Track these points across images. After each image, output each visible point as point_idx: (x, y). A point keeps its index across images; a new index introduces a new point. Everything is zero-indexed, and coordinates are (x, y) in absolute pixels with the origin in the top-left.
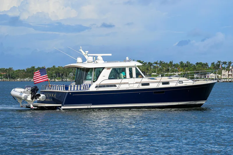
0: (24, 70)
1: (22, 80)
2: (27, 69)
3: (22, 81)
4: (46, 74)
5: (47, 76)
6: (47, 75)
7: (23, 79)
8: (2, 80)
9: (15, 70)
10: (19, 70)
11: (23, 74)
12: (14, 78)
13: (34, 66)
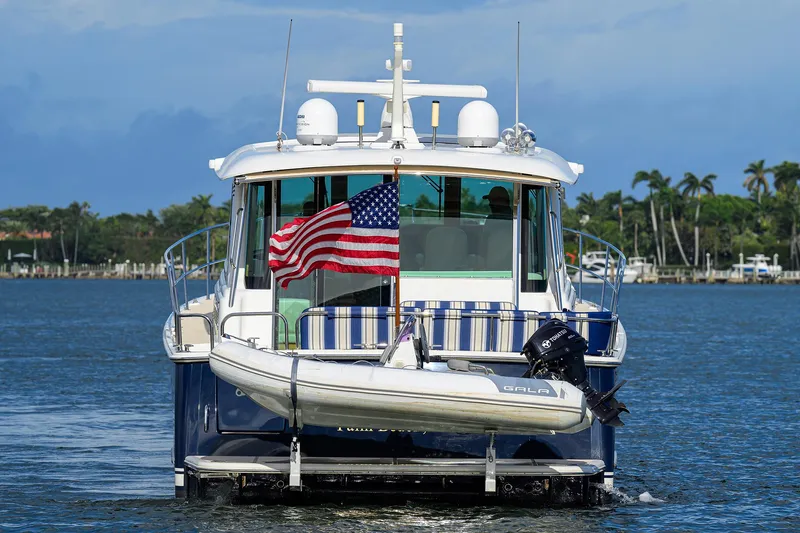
0: (150, 219)
1: (142, 272)
2: (165, 213)
3: (139, 277)
4: (394, 226)
5: (392, 241)
6: (395, 234)
7: (148, 267)
8: (30, 270)
9: (104, 216)
10: (124, 217)
11: (146, 238)
12: (95, 260)
13: (205, 196)
